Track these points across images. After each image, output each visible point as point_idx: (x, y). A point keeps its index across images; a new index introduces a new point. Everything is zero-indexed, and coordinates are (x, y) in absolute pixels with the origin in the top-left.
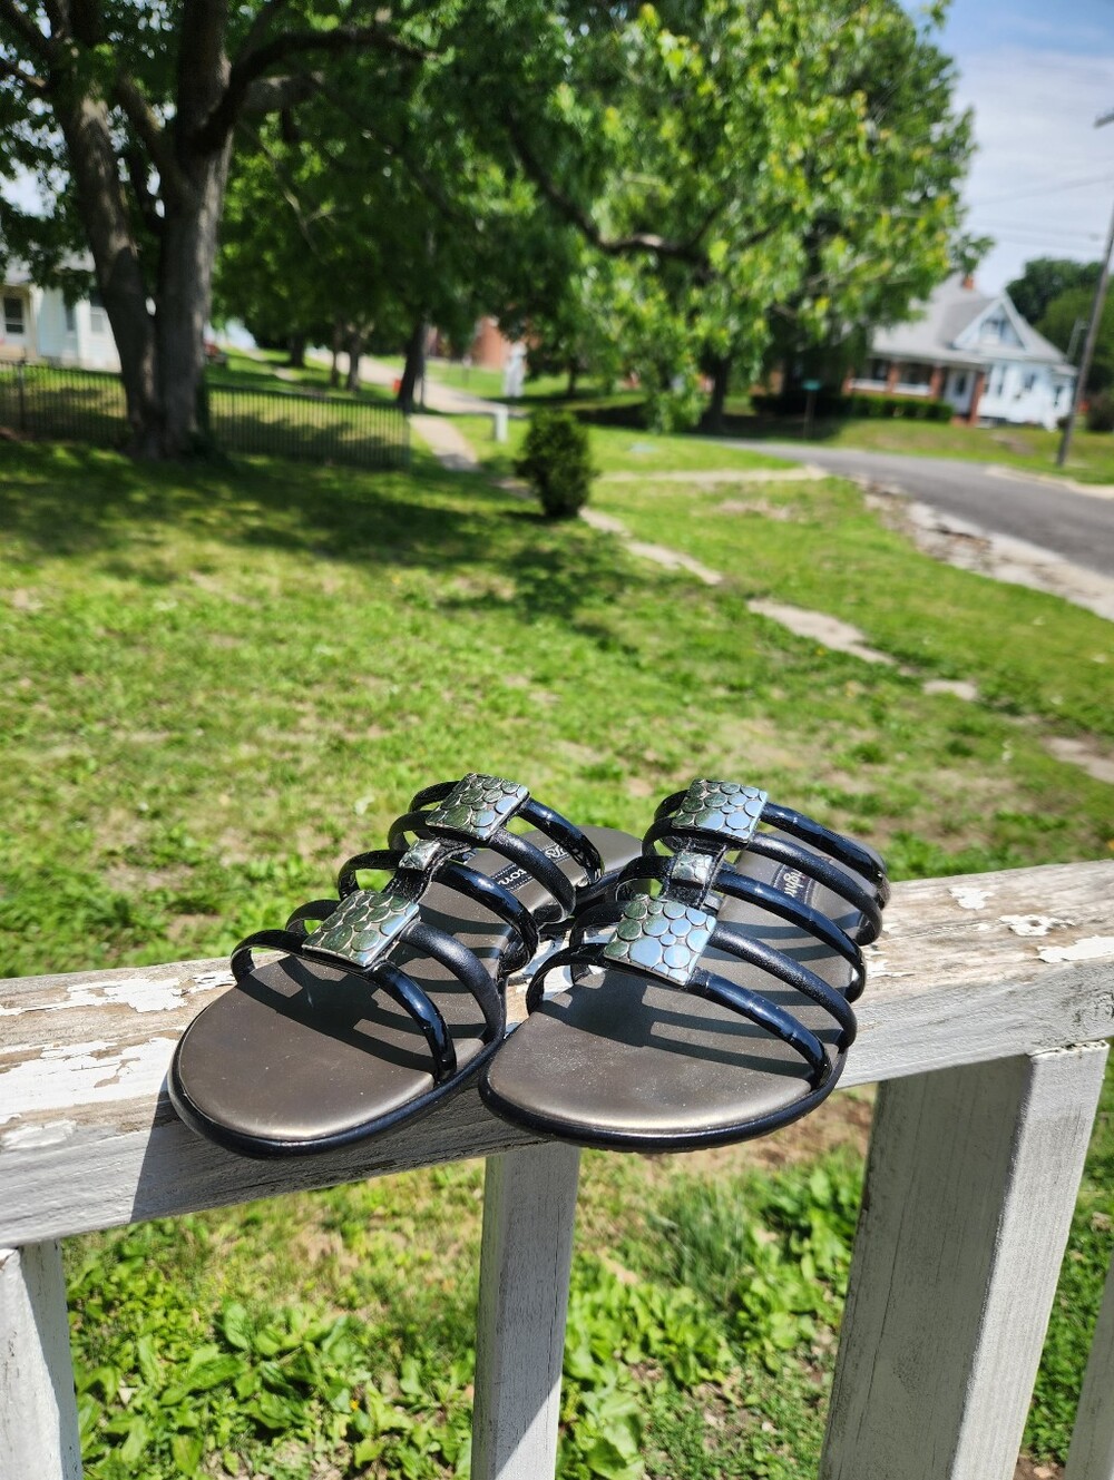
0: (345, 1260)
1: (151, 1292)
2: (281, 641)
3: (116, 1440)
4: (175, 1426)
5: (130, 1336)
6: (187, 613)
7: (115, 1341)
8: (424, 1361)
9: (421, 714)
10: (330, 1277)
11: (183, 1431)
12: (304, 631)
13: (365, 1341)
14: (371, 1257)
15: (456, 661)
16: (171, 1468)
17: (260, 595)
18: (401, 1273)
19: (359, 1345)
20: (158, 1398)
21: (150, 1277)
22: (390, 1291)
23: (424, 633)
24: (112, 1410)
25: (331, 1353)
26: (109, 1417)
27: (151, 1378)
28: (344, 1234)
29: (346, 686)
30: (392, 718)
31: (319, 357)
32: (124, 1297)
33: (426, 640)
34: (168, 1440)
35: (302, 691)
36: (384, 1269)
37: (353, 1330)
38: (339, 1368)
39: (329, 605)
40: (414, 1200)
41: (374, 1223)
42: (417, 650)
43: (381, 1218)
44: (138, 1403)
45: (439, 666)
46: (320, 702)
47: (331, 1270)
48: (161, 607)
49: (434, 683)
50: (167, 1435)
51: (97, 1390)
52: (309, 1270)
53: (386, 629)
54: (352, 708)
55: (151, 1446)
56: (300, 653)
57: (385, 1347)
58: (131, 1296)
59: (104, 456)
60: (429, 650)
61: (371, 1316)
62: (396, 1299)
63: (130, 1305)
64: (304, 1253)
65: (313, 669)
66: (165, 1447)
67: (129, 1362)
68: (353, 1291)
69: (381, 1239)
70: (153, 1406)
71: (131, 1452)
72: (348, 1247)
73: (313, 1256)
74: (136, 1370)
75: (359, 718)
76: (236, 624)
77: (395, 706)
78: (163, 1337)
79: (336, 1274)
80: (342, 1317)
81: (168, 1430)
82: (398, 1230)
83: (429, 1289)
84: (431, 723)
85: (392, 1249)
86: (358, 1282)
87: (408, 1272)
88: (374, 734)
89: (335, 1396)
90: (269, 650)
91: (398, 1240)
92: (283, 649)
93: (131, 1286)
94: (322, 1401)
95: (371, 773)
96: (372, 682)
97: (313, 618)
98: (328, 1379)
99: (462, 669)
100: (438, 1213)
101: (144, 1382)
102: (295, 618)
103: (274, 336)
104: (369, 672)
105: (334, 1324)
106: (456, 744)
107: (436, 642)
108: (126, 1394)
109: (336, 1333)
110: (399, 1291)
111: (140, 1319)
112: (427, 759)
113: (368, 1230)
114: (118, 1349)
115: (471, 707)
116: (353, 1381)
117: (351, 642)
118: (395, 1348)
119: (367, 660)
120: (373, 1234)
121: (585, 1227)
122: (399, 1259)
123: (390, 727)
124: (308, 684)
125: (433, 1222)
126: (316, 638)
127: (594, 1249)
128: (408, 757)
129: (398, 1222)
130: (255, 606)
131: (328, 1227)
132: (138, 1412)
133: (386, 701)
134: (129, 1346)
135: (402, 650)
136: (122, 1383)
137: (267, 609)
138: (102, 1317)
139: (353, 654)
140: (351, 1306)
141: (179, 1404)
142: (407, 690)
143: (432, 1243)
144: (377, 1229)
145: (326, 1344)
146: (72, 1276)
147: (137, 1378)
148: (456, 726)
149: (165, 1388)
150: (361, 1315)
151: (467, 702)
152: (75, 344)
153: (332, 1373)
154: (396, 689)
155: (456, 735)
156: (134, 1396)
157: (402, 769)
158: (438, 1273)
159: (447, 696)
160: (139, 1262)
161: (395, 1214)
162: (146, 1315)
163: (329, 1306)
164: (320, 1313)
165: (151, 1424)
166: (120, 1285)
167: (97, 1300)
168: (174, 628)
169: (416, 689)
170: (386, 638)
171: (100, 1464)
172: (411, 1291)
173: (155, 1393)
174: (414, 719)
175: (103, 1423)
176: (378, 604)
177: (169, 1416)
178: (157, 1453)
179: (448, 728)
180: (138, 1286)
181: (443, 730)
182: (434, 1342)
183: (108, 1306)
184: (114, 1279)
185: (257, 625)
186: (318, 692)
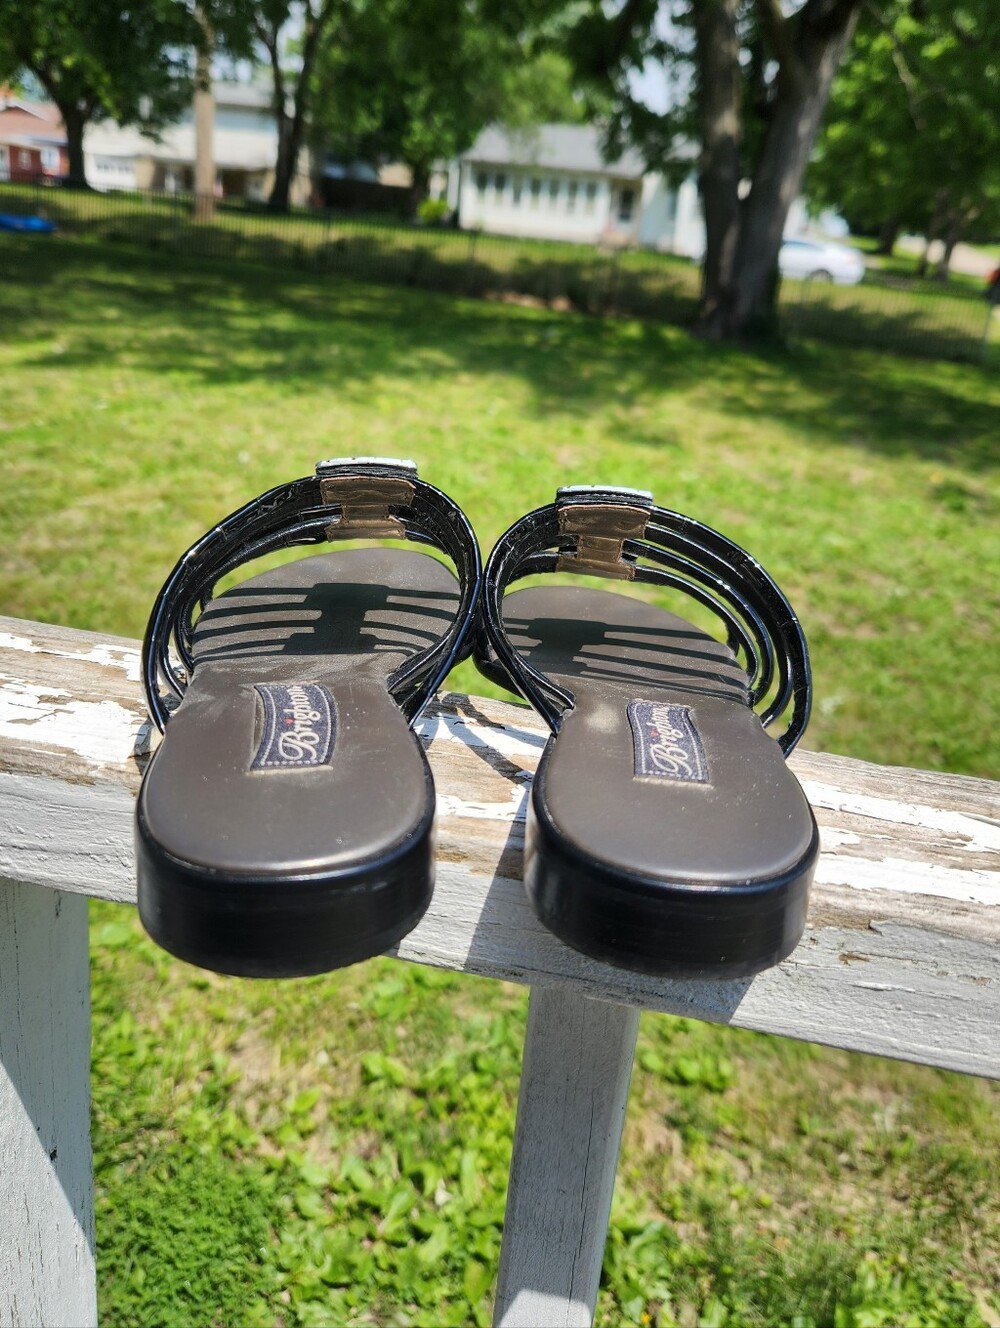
0: (678, 1163)
1: (490, 1112)
2: (789, 524)
3: (420, 1236)
4: (472, 1248)
5: (459, 1143)
6: (704, 486)
7: (446, 1142)
8: (731, 1311)
9: (924, 622)
10: (659, 1175)
11: (479, 1257)
12: (817, 517)
13: (676, 1259)
14: (709, 1174)
15: (982, 571)
16: (458, 1288)
17: (783, 476)
18: (734, 1206)
19: (669, 1260)
20: (467, 1214)
21: (493, 1096)
22: (718, 1218)
23: (950, 537)
24: (426, 1206)
25: (638, 1252)
26: (422, 1211)
27: (467, 1191)
28: (685, 1137)
29: (846, 578)
30: (888, 621)
31: (910, 246)
32: (466, 1104)
33: (952, 547)
34: (462, 1260)
35: (799, 577)
36: (715, 1193)
37: (666, 1240)
38: (641, 1272)
39: (852, 495)
40: (768, 1133)
41: (721, 1140)
42: (937, 555)
43: (730, 1137)
44: (449, 1210)
45: (958, 574)
46: (814, 591)
47: (663, 1167)
48: (685, 476)
49: (949, 593)
50: (462, 1254)
51: (418, 1180)
52: (640, 1158)
53: (907, 526)
54: (846, 602)
55: (447, 1257)
56: (807, 538)
57: (695, 1276)
58: (473, 1108)
59: (671, 334)
60: (953, 556)
61: (689, 1237)
62: (720, 1230)
63: (469, 1116)
64: (640, 1139)
65: (816, 556)
66: (459, 1264)
67: (452, 1168)
68: (678, 1200)
69: (722, 1161)
70: (460, 1220)
71: (430, 1253)
72: (686, 1152)
73: (649, 1146)
74: (456, 1178)
75: (851, 615)
76: (750, 502)
77: (896, 609)
78: (489, 1159)
79: (666, 1174)
80: (660, 1221)
81: (464, 1248)
82: (743, 1158)
83: (759, 1236)
84: (932, 634)
85: (731, 1176)
86: (686, 1193)
87: (742, 1209)
88: (864, 634)
89: (628, 1299)
90: (775, 532)
91: (741, 1170)
92: (790, 533)
93: (475, 1098)
94: (615, 1298)
95: (847, 673)
96: (877, 581)
97: (832, 507)
98: (626, 1278)
99: (987, 582)
100: (793, 1159)
101: (461, 1192)
102: (810, 503)
103: (868, 223)
104: (875, 569)
105: (649, 1224)
106: (954, 662)
107: (963, 550)
108: (441, 1197)
109: (649, 1235)
110: (726, 1224)
111: (473, 1131)
112: (917, 671)
113: (711, 1144)
114: (447, 1151)
115: (986, 626)
116: (651, 1293)
117: (864, 534)
118: (705, 1282)
119: (878, 556)
120: (716, 1150)
121: (967, 1254)
122: (736, 1189)
123: (882, 629)
124: (807, 571)
125: (783, 1167)
126: (828, 526)
127: (971, 1283)
128: (893, 664)
129: (745, 1150)
130: (774, 487)
131: (672, 1123)
132: (448, 1219)
133: (885, 602)
134: (456, 1153)
135: (919, 552)
136: (441, 1183)
137: (785, 491)
138: (443, 1115)
139: (863, 547)
140: (670, 1214)
141: (482, 1229)
142: (913, 595)
143: (777, 1189)
144: (720, 1146)
145: (636, 1242)
146: (430, 1065)
147: (454, 1187)
148: (963, 643)
149: (476, 1208)
150: (681, 1230)
151: (982, 619)
152: (672, 231)
153: (633, 1274)
154: (900, 592)
155: (958, 652)
156: (447, 1203)
157: (885, 678)
158: (775, 1225)
159: (960, 609)
160: (487, 1079)
161: (745, 1140)
162: (481, 1131)
163: (649, 1204)
164: (639, 1207)
165: (455, 1236)
166: (467, 1093)
167: (443, 1099)
168: (690, 497)
169: (924, 595)
170: (906, 536)
171: (402, 1251)
172: (737, 1230)
173: (466, 1209)
174: (913, 627)
175: (415, 1213)
176: (904, 501)
177: (471, 1237)
178: (450, 1266)
179: (952, 644)
180: (483, 1101)
181: (943, 645)
182: (749, 1296)
183: (452, 1108)
184: (464, 1084)
185: (770, 505)
186: (815, 580)
